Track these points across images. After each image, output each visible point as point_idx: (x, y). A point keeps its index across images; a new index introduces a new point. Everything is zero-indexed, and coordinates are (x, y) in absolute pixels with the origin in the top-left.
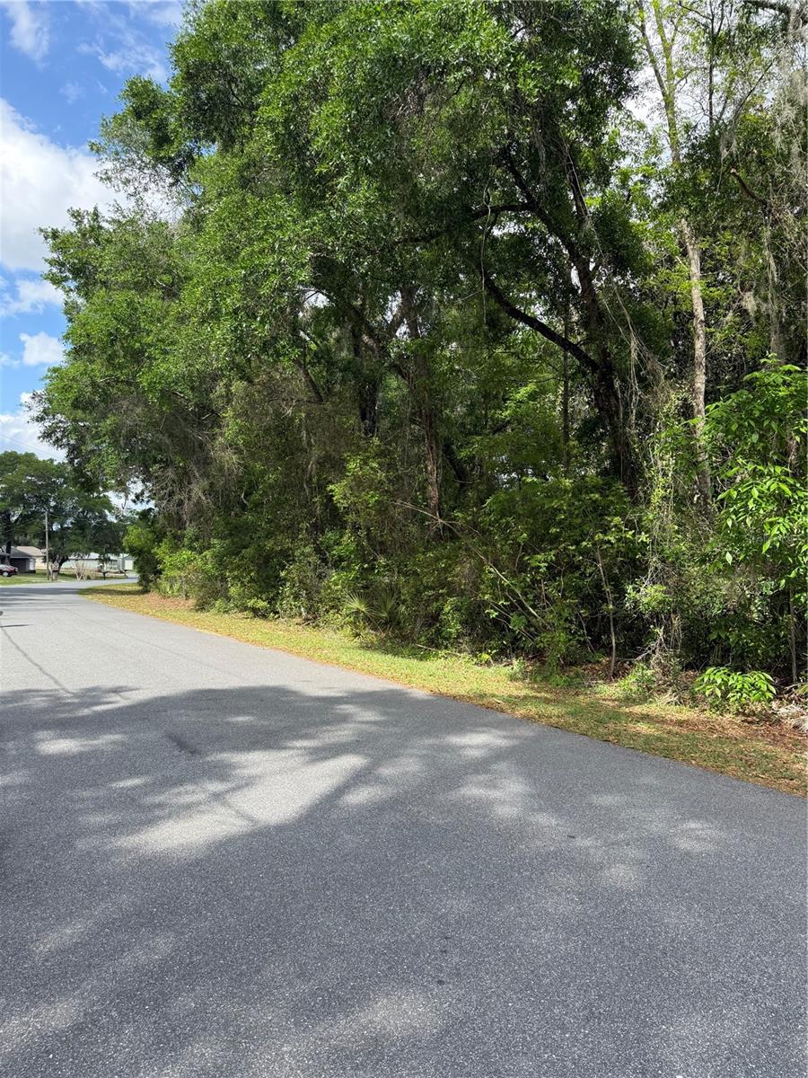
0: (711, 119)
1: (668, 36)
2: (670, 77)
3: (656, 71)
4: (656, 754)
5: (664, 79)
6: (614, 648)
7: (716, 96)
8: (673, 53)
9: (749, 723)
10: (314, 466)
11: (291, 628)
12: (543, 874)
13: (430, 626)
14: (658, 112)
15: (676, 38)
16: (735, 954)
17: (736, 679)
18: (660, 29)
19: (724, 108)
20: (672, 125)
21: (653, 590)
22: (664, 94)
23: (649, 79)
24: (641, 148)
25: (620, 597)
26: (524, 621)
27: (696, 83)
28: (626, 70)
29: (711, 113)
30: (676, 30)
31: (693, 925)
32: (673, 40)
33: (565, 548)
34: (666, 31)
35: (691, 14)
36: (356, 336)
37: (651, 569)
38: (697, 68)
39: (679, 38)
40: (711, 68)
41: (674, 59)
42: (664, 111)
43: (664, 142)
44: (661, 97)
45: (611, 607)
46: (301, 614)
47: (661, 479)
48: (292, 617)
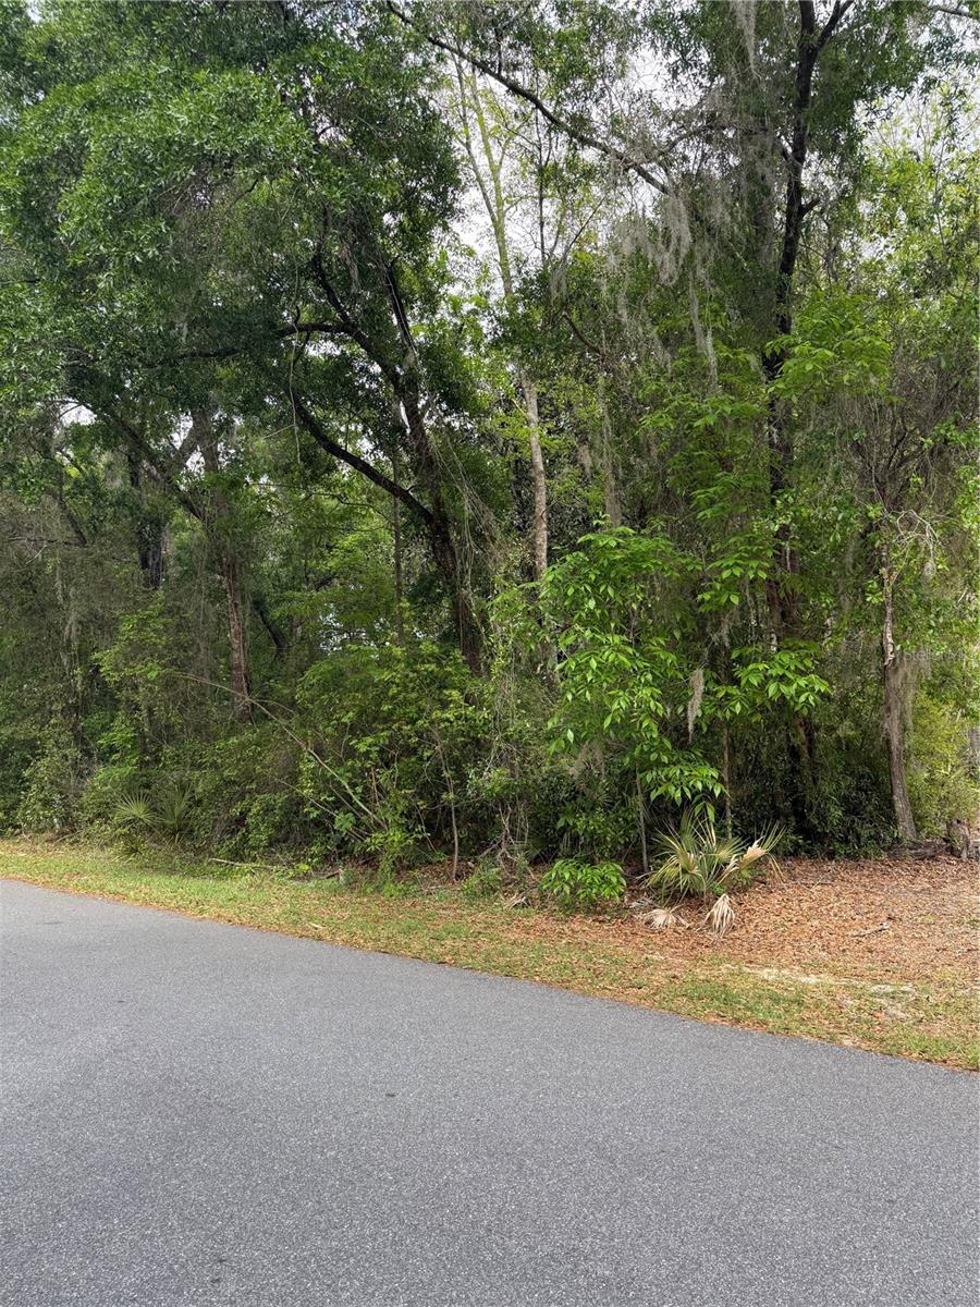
0: (543, 253)
1: (496, 158)
2: (500, 203)
3: (484, 194)
4: (497, 974)
5: (492, 204)
6: (456, 845)
7: (546, 229)
8: (501, 177)
9: (600, 922)
10: (74, 629)
11: (38, 847)
12: (351, 1150)
13: (233, 833)
14: (487, 239)
15: (504, 162)
16: (568, 1217)
17: (585, 874)
18: (488, 151)
19: (556, 243)
20: (503, 253)
21: (496, 775)
22: (493, 220)
23: (477, 201)
24: (472, 275)
25: (462, 784)
26: (352, 819)
27: (526, 213)
28: (450, 189)
29: (543, 247)
30: (504, 153)
31: (523, 1187)
32: (501, 163)
33: (400, 729)
34: (493, 152)
35: (517, 139)
36: (133, 463)
37: (494, 749)
38: (526, 197)
39: (506, 161)
40: (541, 199)
41: (502, 184)
42: (494, 238)
43: (495, 271)
44: (491, 223)
45: (452, 796)
46: (53, 827)
47: (500, 646)
48: (42, 831)
